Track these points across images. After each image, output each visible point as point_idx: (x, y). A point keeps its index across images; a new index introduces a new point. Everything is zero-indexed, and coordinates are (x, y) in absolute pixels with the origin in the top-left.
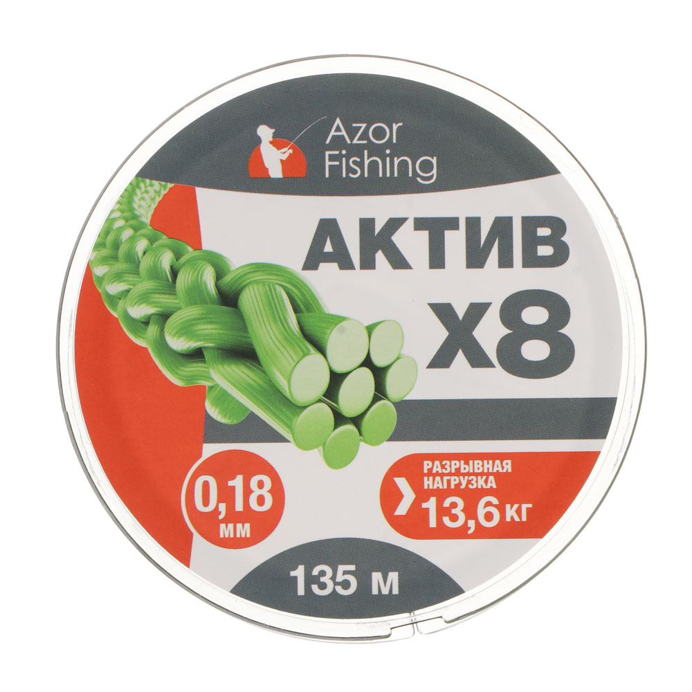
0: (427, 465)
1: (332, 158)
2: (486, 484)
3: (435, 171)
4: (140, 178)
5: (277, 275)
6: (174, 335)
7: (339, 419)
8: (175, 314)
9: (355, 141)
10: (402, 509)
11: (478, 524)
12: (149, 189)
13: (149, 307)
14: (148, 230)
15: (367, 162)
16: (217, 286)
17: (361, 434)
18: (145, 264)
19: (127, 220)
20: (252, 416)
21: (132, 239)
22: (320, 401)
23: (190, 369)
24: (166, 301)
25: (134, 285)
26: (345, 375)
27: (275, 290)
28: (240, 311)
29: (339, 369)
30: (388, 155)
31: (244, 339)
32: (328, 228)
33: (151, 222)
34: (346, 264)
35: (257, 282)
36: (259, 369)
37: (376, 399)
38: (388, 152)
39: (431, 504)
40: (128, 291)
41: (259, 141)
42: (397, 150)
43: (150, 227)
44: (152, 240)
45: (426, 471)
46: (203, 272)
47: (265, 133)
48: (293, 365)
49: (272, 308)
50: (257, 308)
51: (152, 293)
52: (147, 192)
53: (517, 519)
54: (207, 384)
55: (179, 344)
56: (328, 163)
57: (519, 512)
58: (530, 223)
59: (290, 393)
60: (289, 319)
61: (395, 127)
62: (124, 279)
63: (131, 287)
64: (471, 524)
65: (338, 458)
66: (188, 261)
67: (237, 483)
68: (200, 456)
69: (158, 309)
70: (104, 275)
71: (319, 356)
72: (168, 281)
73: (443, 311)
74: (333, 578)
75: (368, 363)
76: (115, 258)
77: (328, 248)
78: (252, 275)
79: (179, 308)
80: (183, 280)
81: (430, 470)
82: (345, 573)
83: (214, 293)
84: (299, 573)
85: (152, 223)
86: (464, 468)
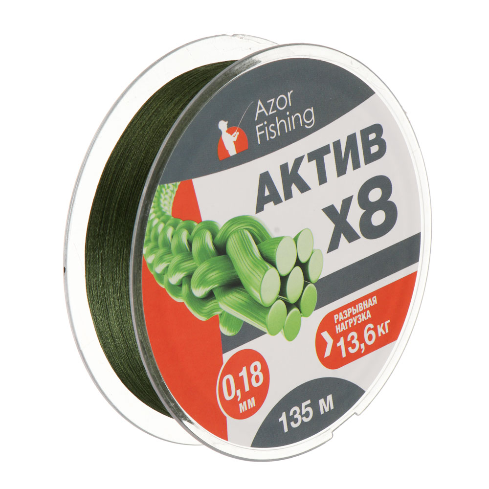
0: (336, 317)
1: (261, 129)
2: (366, 317)
3: (313, 118)
4: (162, 185)
5: (244, 223)
6: (196, 287)
7: (289, 306)
8: (195, 272)
9: (270, 113)
10: (328, 353)
11: (366, 345)
12: (168, 191)
13: (180, 273)
14: (172, 220)
15: (278, 125)
16: (214, 243)
17: (301, 312)
18: (174, 244)
19: (159, 217)
20: (245, 324)
21: (165, 230)
22: (278, 299)
23: (209, 307)
24: (188, 265)
25: (170, 262)
26: (288, 276)
27: (244, 233)
28: (228, 256)
29: (284, 274)
30: (288, 116)
31: (233, 274)
32: (265, 179)
33: (172, 213)
34: (278, 200)
35: (234, 232)
36: (244, 291)
37: (305, 285)
38: (288, 113)
39: (341, 343)
40: (167, 267)
41: (220, 132)
42: (292, 110)
43: (173, 218)
44: (175, 226)
45: (336, 322)
46: (205, 237)
47: (223, 125)
48: (261, 281)
49: (244, 247)
50: (236, 249)
51: (181, 263)
52: (167, 193)
53: (384, 333)
54: (218, 313)
55: (200, 292)
56: (258, 134)
57: (384, 328)
58: (365, 133)
59: (262, 300)
60: (254, 251)
61: (289, 94)
62: (164, 260)
63: (168, 264)
64: (363, 346)
65: (291, 334)
66: (196, 233)
67: (244, 373)
68: (222, 364)
69: (185, 273)
70: (153, 261)
71: (273, 269)
72: (188, 251)
73: (330, 211)
74: (301, 413)
75: (298, 263)
76: (157, 247)
77: (267, 193)
78: (230, 228)
79: (196, 268)
80: (196, 247)
81: (338, 320)
82: (306, 407)
83: (213, 249)
84: (283, 418)
85: (174, 214)
86: (355, 311)
